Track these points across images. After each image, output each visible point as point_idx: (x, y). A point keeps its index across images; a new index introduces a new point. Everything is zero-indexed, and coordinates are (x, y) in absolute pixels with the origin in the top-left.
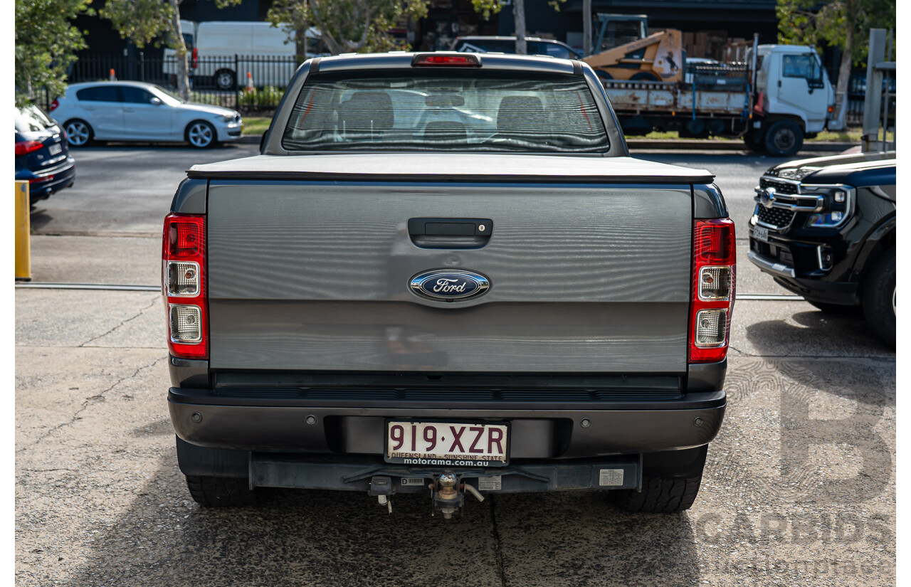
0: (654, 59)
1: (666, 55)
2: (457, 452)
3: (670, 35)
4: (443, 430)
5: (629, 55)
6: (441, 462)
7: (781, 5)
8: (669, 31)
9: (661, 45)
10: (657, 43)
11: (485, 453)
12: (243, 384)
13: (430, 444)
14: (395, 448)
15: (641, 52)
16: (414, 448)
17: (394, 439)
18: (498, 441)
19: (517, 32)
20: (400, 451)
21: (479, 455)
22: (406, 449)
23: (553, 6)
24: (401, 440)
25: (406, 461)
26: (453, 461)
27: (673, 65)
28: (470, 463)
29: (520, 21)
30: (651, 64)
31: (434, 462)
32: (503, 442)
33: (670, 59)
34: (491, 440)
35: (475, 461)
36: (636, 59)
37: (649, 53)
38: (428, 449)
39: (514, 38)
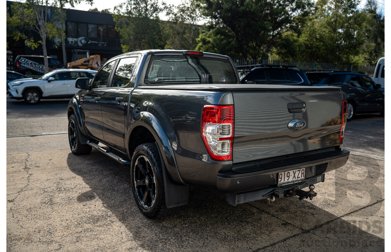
0: (92, 63)
1: (96, 62)
2: (294, 179)
3: (97, 56)
4: (291, 172)
5: (85, 62)
6: (291, 183)
7: (124, 49)
8: (96, 55)
9: (94, 59)
10: (93, 59)
11: (300, 178)
12: (242, 167)
13: (288, 178)
14: (280, 181)
15: (88, 61)
16: (284, 181)
17: (280, 178)
18: (303, 173)
19: (44, 54)
20: (281, 182)
21: (299, 179)
22: (282, 181)
23: (55, 47)
24: (281, 178)
25: (283, 185)
26: (293, 182)
27: (98, 65)
28: (297, 182)
29: (45, 51)
30: (92, 65)
31: (289, 184)
32: (304, 174)
33: (97, 63)
34: (302, 173)
35: (298, 181)
36: (87, 63)
37: (91, 62)
38: (288, 180)
39: (43, 57)
